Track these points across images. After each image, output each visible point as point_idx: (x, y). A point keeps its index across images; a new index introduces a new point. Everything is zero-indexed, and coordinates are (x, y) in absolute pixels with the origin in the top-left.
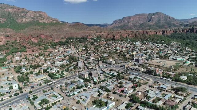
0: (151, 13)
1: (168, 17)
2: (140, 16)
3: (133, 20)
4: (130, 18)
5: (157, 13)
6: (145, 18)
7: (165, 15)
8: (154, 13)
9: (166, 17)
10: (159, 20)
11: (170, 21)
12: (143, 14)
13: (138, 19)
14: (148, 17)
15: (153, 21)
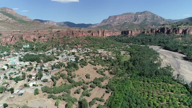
0: (139, 12)
1: (156, 16)
2: (127, 16)
3: (119, 19)
4: (116, 17)
5: (144, 12)
6: (132, 17)
7: (153, 14)
8: (142, 12)
9: (154, 16)
10: (146, 19)
11: (157, 21)
12: (130, 14)
13: (124, 18)
14: (135, 16)
15: (138, 20)
